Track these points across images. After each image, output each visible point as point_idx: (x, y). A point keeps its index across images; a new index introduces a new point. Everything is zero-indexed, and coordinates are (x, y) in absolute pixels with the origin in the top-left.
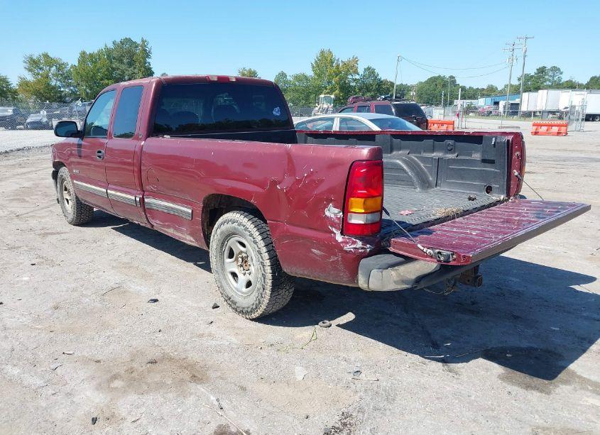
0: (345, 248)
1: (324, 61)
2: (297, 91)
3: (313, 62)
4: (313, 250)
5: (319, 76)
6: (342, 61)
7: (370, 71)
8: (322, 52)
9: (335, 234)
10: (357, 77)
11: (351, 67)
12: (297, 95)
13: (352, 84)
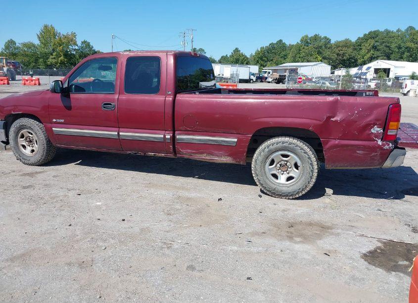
0: (384, 148)
1: (48, 34)
2: (27, 56)
3: (39, 33)
4: (358, 152)
5: (45, 45)
6: (63, 35)
7: (86, 44)
8: (46, 27)
9: (377, 141)
10: (77, 48)
11: (71, 40)
12: (27, 59)
13: (72, 52)
